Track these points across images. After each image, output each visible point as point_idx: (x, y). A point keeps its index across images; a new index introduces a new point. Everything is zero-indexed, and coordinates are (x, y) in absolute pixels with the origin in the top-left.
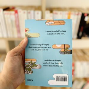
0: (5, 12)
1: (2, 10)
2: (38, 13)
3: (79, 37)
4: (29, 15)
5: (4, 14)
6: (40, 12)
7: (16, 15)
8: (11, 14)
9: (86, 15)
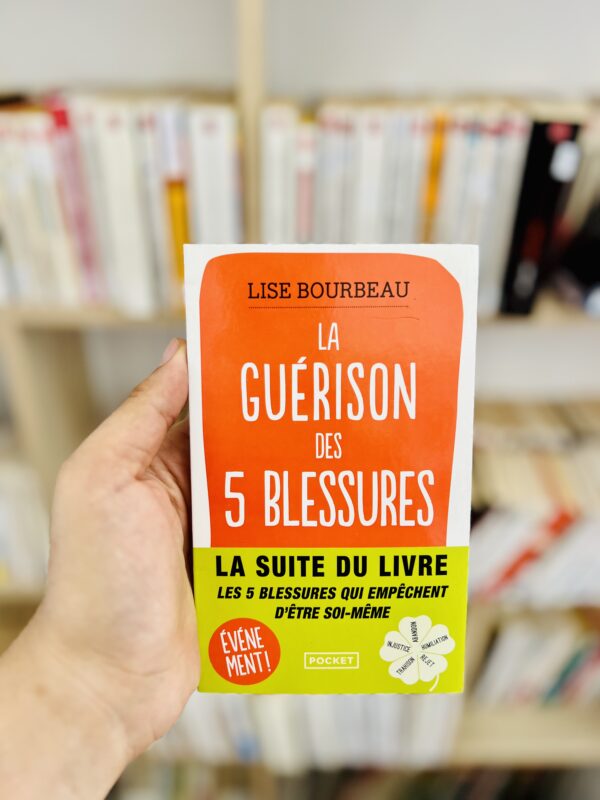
2: (210, 127)
3: (514, 304)
4: (149, 139)
6: (224, 117)
7: (62, 140)
8: (25, 136)
9: (558, 133)
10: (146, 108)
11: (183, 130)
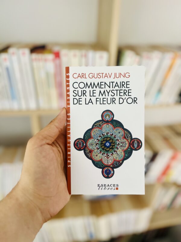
0: (35, 56)
1: (27, 51)
2: (101, 57)
5: (31, 61)
6: (105, 55)
7: (57, 61)
8: (46, 60)
10: (84, 52)
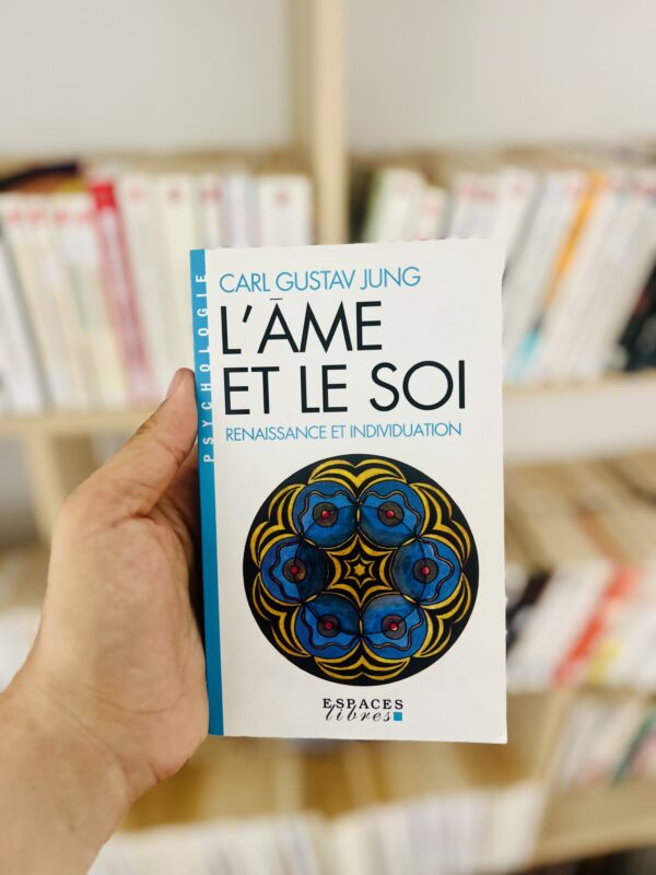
0: (12, 202)
6: (297, 188)
7: (108, 220)
8: (60, 218)
10: (209, 181)
11: (252, 205)
